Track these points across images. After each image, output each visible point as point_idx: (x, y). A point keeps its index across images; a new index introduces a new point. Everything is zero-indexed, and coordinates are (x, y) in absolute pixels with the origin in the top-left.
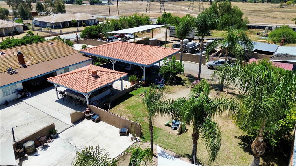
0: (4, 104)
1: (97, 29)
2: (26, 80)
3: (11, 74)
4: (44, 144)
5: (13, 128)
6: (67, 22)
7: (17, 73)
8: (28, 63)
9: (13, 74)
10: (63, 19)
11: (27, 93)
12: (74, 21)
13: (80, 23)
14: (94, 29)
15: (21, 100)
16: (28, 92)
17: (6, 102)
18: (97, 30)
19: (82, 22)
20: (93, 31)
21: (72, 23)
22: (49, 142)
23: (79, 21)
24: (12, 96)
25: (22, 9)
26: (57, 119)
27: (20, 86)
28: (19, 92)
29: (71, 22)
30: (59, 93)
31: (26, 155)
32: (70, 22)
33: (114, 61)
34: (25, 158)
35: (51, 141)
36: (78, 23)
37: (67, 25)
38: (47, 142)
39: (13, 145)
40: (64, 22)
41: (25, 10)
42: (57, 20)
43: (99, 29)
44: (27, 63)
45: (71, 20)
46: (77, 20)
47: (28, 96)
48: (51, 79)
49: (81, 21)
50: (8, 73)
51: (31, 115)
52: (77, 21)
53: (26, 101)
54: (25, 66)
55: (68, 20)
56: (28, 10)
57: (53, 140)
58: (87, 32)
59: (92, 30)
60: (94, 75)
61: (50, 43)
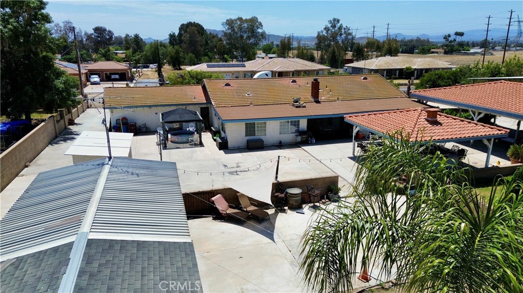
1: (452, 77)
2: (314, 117)
3: (297, 107)
4: (315, 204)
5: (279, 157)
6: (396, 70)
7: (305, 107)
8: (323, 98)
9: (299, 107)
10: (390, 64)
11: (309, 139)
12: (408, 69)
13: (419, 74)
14: (446, 76)
15: (300, 145)
16: (311, 138)
18: (451, 79)
19: (424, 71)
20: (442, 80)
21: (405, 72)
22: (324, 203)
23: (418, 69)
24: (289, 137)
26: (344, 179)
27: (303, 124)
28: (300, 133)
29: (404, 70)
30: (358, 147)
31: (286, 208)
32: (401, 70)
34: (284, 211)
35: (328, 203)
36: (416, 72)
37: (395, 75)
38: (321, 202)
39: (273, 184)
40: (391, 70)
42: (380, 66)
43: (455, 77)
44: (322, 98)
45: (404, 67)
46: (414, 67)
47: (311, 143)
48: (350, 117)
49: (422, 70)
50: (293, 105)
51: (307, 165)
52: (415, 69)
53: (306, 148)
54: (318, 102)
55: (398, 67)
57: (329, 202)
60: (430, 119)
61: (362, 78)
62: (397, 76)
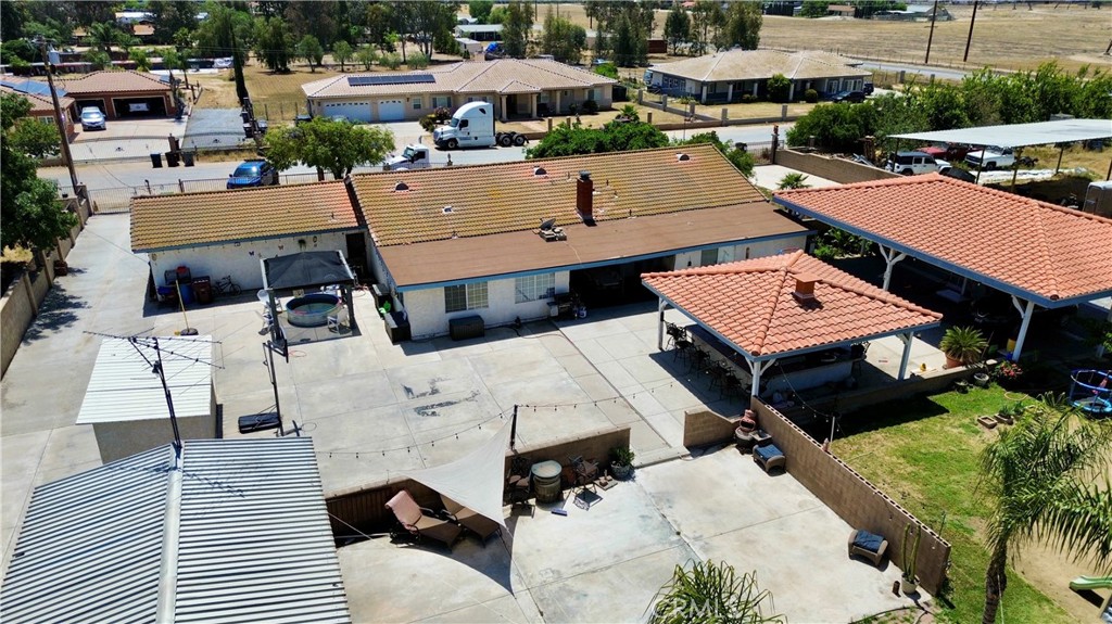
0: (511, 326)
1: (859, 119)
2: (583, 267)
3: (549, 240)
4: (588, 486)
5: (516, 407)
6: (754, 81)
7: (564, 238)
8: (601, 212)
9: (553, 239)
10: (742, 69)
11: (575, 309)
12: (776, 79)
13: (799, 89)
14: (848, 117)
15: (556, 324)
16: (578, 306)
17: (518, 320)
18: (857, 122)
19: (808, 85)
20: (841, 123)
21: (771, 85)
22: (603, 485)
23: (796, 81)
24: (536, 307)
25: (624, 31)
26: (641, 416)
27: (562, 281)
28: (555, 297)
29: (769, 82)
30: (668, 333)
31: (532, 501)
32: (762, 82)
33: (897, 254)
34: (527, 510)
35: (610, 484)
36: (792, 86)
37: (751, 93)
38: (597, 482)
39: (507, 458)
40: (744, 82)
41: (632, 34)
42: (720, 74)
43: (866, 119)
44: (598, 212)
45: (769, 76)
46: (789, 76)
47: (578, 317)
48: (653, 277)
49: (804, 81)
50: (541, 235)
51: (570, 381)
52: (791, 81)
53: (570, 331)
54: (590, 222)
55: (758, 76)
56: (641, 35)
57: (614, 481)
58: (817, 125)
59: (835, 119)
60: (801, 296)
61: (680, 156)
62: (755, 95)
